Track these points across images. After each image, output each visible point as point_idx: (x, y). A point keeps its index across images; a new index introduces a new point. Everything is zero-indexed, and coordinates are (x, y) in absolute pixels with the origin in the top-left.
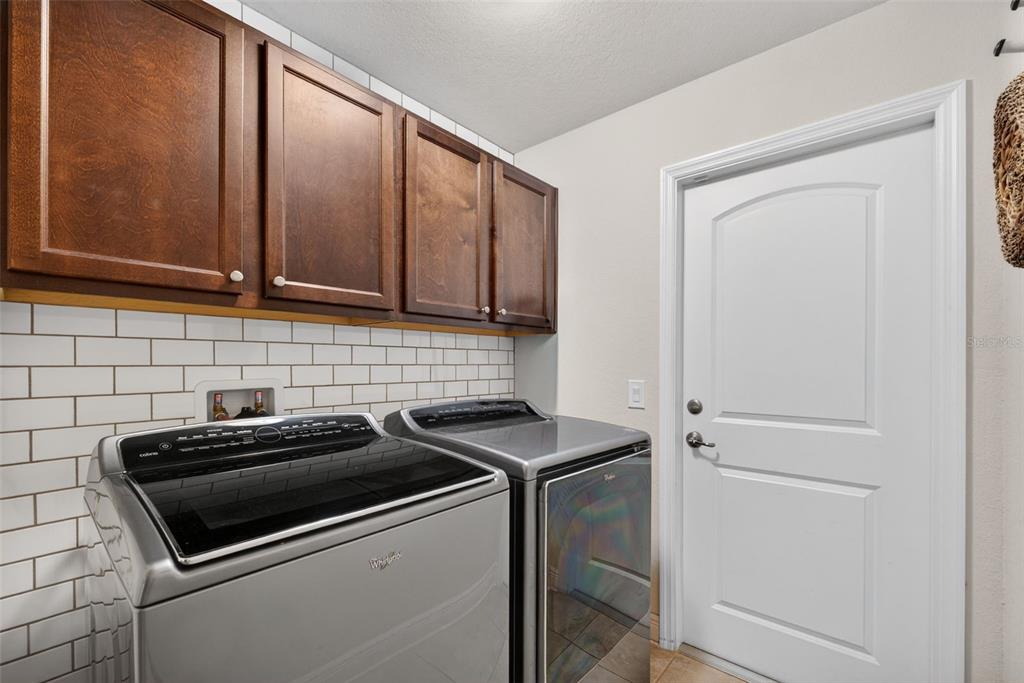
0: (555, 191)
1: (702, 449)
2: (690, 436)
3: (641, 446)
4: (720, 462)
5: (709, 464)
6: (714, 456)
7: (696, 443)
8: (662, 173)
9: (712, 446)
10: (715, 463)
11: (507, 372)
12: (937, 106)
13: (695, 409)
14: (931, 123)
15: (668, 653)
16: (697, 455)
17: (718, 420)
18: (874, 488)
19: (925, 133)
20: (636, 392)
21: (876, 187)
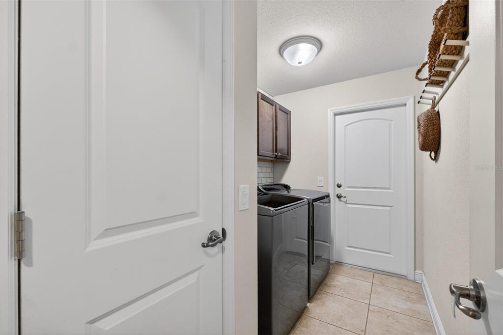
0: (290, 112)
1: (342, 199)
2: (337, 195)
3: (328, 196)
4: (347, 202)
5: (344, 203)
6: (345, 200)
7: (339, 197)
8: (329, 110)
9: (345, 197)
10: (346, 203)
11: (271, 175)
12: (407, 101)
13: (339, 186)
14: (406, 105)
15: (332, 264)
16: (340, 201)
17: (346, 189)
18: (391, 207)
19: (404, 107)
20: (320, 181)
21: (392, 121)
